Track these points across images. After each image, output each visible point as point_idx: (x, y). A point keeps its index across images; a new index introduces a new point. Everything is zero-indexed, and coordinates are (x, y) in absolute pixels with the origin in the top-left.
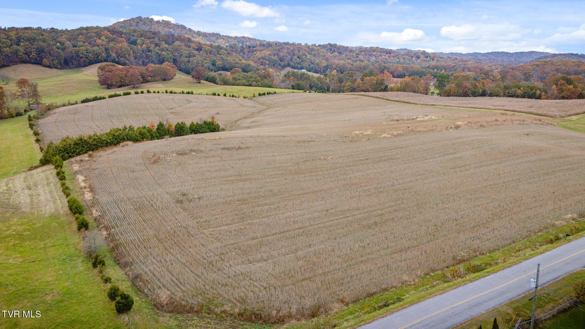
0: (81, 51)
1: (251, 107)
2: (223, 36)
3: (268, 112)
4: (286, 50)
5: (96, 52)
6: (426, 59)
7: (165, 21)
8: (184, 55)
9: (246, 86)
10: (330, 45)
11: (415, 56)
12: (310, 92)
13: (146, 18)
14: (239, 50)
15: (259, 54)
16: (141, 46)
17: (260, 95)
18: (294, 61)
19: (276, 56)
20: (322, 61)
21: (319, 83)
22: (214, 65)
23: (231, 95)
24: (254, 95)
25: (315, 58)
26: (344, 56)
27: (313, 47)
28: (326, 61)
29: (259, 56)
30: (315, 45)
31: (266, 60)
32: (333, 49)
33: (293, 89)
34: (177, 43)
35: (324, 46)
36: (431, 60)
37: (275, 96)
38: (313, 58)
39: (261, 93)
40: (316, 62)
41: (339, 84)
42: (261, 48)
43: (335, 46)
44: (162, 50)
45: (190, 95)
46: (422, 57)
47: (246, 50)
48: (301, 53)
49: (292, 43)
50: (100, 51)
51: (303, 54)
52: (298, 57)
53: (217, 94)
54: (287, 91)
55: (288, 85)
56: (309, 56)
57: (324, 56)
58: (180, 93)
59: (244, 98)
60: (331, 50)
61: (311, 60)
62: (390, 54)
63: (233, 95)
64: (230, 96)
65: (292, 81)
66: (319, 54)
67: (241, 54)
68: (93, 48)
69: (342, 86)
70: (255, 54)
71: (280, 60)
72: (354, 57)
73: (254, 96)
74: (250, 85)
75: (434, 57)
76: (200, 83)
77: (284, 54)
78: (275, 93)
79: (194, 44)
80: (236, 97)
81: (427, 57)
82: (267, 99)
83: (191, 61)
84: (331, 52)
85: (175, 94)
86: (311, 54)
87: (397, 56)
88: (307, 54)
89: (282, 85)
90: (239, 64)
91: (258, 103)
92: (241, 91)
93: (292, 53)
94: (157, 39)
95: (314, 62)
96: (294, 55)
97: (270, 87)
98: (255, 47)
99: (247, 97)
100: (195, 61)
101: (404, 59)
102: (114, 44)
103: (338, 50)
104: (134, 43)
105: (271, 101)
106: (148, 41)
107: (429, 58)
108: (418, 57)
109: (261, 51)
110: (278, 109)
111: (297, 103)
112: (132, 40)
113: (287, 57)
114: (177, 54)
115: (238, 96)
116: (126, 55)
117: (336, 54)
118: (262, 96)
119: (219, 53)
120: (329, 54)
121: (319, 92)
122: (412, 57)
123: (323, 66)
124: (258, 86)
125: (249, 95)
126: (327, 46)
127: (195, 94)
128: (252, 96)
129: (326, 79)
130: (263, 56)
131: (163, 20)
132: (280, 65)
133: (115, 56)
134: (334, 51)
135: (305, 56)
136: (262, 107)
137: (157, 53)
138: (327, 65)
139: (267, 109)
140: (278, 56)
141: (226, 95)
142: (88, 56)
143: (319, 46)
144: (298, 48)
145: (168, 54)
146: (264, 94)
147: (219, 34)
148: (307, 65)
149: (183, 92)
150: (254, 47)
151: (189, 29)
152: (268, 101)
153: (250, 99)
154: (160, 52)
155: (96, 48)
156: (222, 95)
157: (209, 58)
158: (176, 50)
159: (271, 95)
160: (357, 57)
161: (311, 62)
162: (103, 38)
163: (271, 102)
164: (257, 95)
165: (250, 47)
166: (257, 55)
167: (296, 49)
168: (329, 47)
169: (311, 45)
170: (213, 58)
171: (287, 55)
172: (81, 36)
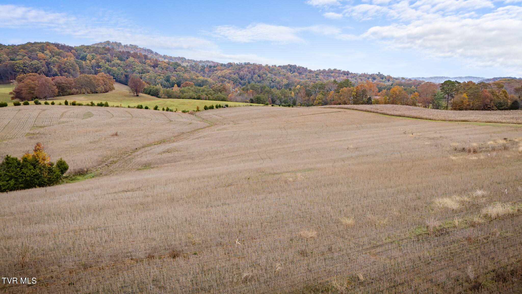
0: (17, 64)
1: (185, 123)
2: (188, 60)
3: (207, 132)
4: (246, 69)
5: (34, 66)
6: (381, 80)
7: (132, 45)
8: (137, 71)
9: (194, 99)
10: (290, 66)
11: (371, 77)
12: (272, 106)
13: (114, 42)
14: (200, 69)
15: (219, 73)
16: (90, 61)
17: (206, 108)
18: (254, 79)
19: (236, 75)
20: (283, 80)
21: (283, 97)
22: (168, 80)
23: (165, 108)
24: (198, 108)
25: (276, 77)
26: (304, 76)
27: (273, 68)
28: (287, 79)
29: (220, 75)
30: (275, 66)
31: (226, 78)
32: (292, 69)
33: (252, 102)
34: (131, 59)
35: (284, 67)
36: (387, 81)
37: (227, 110)
38: (273, 77)
39: (208, 106)
40: (276, 80)
41: (307, 98)
42: (222, 68)
43: (295, 67)
44: (114, 65)
45: (103, 108)
46: (378, 79)
47: (206, 70)
48: (261, 72)
49: (253, 64)
50: (39, 65)
51: (263, 73)
52: (259, 76)
53: (144, 107)
54: (243, 104)
55: (246, 99)
56: (269, 75)
57: (285, 75)
58: (88, 105)
59: (184, 112)
60: (291, 71)
61: (272, 78)
62: (348, 75)
63: (167, 108)
64: (163, 110)
65: (251, 95)
66: (280, 73)
67: (201, 73)
68: (32, 62)
69: (311, 99)
70: (216, 73)
71: (240, 79)
72: (314, 77)
73: (198, 110)
74: (199, 98)
75: (389, 78)
76: (138, 96)
77: (245, 72)
78: (227, 106)
79: (150, 61)
80: (171, 111)
81: (383, 79)
82: (214, 113)
83: (143, 77)
84: (292, 72)
85: (80, 106)
86: (271, 73)
87: (354, 77)
88: (267, 72)
89: (239, 98)
90: (195, 80)
91: (199, 119)
92: (184, 104)
93: (252, 72)
94: (109, 54)
95: (275, 80)
96: (254, 74)
97: (223, 100)
98: (216, 67)
99: (188, 111)
100: (148, 77)
101: (362, 80)
102: (58, 58)
103: (298, 70)
104: (84, 58)
105: (219, 116)
106: (98, 57)
107: (384, 79)
108: (374, 79)
109: (222, 70)
110: (224, 126)
111: (256, 118)
112: (82, 55)
113: (247, 75)
114: (129, 70)
115: (175, 110)
116: (70, 70)
117: (296, 74)
118: (209, 110)
119: (176, 70)
120: (289, 73)
121: (285, 106)
122: (368, 78)
123: (284, 83)
124: (209, 100)
125: (191, 110)
126: (287, 67)
127: (111, 107)
128: (196, 109)
129: (291, 93)
130: (223, 75)
131: (130, 45)
132: (240, 83)
133: (57, 70)
134: (294, 72)
135: (265, 75)
136: (202, 124)
137: (107, 69)
138: (288, 83)
139: (209, 127)
140: (239, 75)
141: (158, 108)
142: (26, 70)
143: (280, 66)
144: (259, 67)
145: (119, 69)
146: (212, 108)
147: (185, 58)
148: (268, 84)
149: (92, 103)
150: (214, 67)
151: (156, 53)
152: (214, 116)
153: (192, 114)
154: (109, 67)
155: (35, 62)
156: (152, 108)
157: (163, 74)
158: (128, 66)
159: (222, 109)
160: (317, 77)
161: (272, 80)
162: (47, 52)
163: (219, 118)
164: (202, 108)
165: (211, 67)
166: (217, 74)
167: (257, 68)
168: (289, 67)
169: (271, 66)
170: (169, 74)
171: (248, 73)
172: (22, 50)
